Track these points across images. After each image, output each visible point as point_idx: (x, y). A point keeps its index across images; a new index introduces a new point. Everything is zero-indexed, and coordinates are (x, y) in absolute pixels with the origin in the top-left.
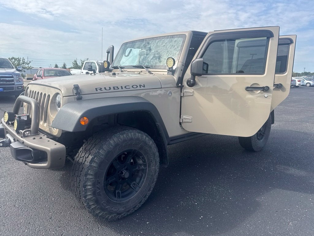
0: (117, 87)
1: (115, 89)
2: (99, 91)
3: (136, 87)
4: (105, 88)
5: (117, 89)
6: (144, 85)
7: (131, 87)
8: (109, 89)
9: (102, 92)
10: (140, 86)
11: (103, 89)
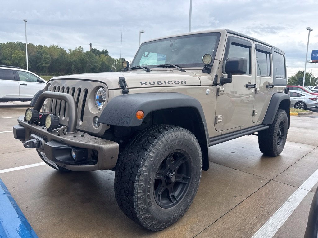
0: (161, 82)
1: (159, 84)
2: (144, 85)
3: (178, 82)
4: (150, 83)
5: (161, 83)
6: (185, 81)
7: (173, 82)
8: (153, 83)
9: (147, 86)
10: (182, 82)
11: (148, 83)
